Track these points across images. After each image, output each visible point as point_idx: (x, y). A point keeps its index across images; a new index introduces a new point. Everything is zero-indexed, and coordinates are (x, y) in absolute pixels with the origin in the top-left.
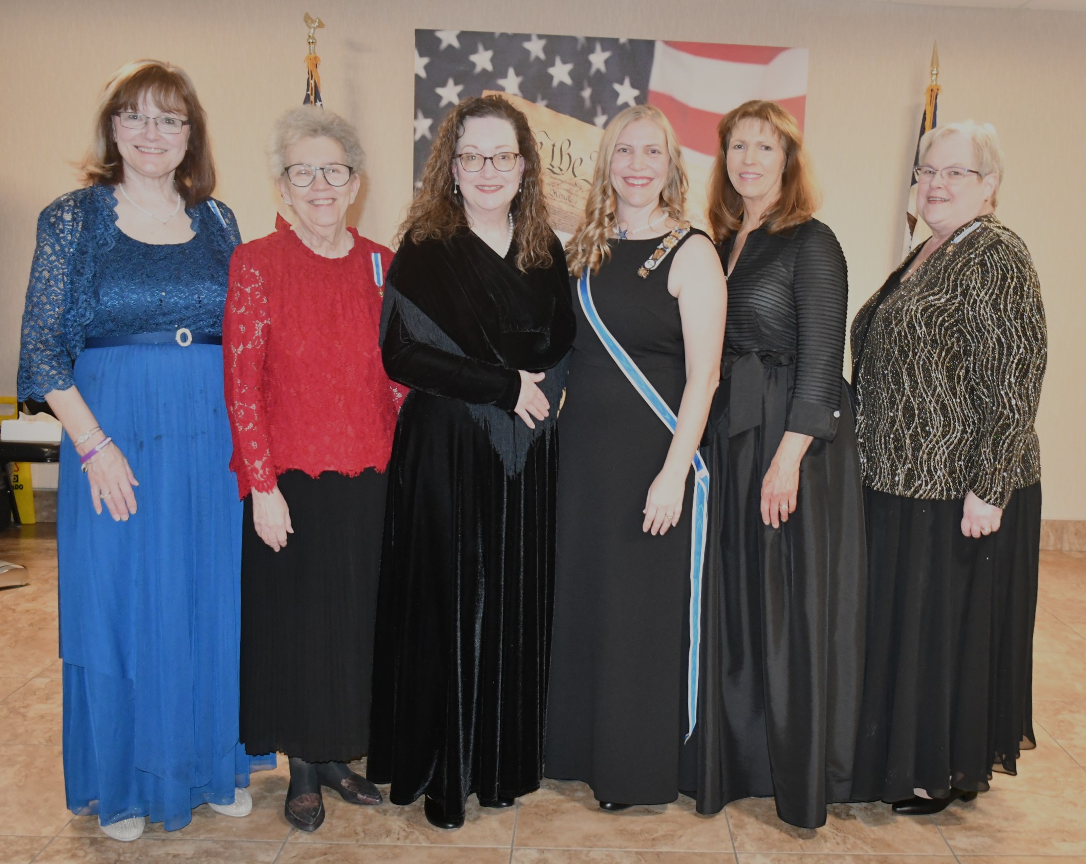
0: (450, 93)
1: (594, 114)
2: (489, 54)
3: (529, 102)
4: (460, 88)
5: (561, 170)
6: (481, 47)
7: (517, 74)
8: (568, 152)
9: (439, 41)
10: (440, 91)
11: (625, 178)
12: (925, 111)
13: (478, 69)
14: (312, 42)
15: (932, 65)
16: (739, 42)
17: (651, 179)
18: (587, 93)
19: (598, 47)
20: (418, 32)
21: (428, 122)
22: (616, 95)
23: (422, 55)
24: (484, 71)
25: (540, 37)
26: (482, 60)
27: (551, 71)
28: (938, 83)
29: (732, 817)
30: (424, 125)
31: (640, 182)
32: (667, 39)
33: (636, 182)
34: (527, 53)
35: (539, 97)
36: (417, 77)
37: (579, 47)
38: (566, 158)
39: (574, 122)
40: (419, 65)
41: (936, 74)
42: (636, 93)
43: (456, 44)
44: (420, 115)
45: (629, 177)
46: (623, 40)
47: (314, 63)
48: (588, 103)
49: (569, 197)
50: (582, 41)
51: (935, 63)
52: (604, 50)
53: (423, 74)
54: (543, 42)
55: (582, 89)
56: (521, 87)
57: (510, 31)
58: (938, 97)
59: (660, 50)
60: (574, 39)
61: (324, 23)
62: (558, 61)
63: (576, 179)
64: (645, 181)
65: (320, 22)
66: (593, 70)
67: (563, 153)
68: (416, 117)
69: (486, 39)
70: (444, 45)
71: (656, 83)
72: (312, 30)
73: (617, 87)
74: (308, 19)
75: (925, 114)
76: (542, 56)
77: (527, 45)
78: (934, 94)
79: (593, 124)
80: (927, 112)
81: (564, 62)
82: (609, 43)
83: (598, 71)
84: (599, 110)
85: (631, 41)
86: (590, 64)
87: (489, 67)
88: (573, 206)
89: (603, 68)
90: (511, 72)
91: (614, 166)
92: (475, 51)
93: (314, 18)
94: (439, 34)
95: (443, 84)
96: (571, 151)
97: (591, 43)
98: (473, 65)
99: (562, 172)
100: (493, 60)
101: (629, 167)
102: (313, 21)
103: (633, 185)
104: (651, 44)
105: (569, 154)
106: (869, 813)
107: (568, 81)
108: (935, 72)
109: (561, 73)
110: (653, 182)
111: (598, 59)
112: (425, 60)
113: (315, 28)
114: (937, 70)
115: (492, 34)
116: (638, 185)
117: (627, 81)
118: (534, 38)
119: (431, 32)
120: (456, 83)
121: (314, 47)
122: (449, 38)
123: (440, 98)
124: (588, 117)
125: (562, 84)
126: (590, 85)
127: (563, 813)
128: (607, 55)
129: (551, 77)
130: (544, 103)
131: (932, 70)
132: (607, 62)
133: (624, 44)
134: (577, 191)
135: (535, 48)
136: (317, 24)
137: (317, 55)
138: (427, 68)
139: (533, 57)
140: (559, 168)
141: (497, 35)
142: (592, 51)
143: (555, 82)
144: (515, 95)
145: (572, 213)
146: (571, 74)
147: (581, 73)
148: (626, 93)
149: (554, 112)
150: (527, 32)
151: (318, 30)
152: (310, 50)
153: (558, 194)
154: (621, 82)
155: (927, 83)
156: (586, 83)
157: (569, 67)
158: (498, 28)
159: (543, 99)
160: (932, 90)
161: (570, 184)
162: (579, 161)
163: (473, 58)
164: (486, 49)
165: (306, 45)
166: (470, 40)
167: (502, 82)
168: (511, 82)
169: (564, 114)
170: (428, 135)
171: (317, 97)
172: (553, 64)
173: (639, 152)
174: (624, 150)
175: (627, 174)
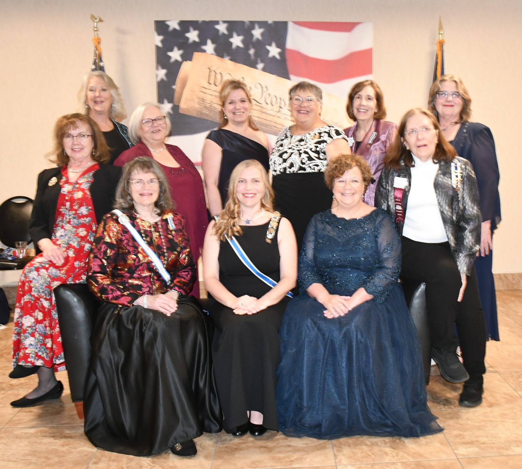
0: (175, 55)
1: (257, 63)
2: (197, 32)
3: (220, 58)
4: (181, 52)
6: (191, 29)
7: (213, 43)
9: (168, 26)
10: (170, 54)
11: (243, 194)
13: (191, 41)
14: (96, 30)
17: (255, 194)
18: (252, 52)
19: (257, 26)
20: (156, 22)
21: (164, 71)
22: (268, 52)
23: (159, 34)
24: (194, 42)
25: (225, 22)
26: (193, 36)
27: (231, 40)
28: (443, 39)
30: (162, 73)
31: (250, 195)
32: (294, 20)
33: (248, 196)
34: (218, 31)
35: (225, 55)
36: (157, 47)
37: (246, 26)
39: (245, 67)
40: (158, 40)
41: (442, 34)
42: (279, 50)
43: (178, 28)
44: (160, 68)
46: (270, 22)
47: (98, 42)
48: (253, 57)
50: (248, 23)
52: (260, 27)
53: (160, 45)
54: (225, 25)
55: (249, 49)
56: (216, 50)
57: (207, 19)
58: (444, 47)
59: (291, 26)
60: (243, 23)
61: (102, 19)
62: (235, 35)
64: (252, 195)
65: (100, 19)
66: (255, 39)
68: (157, 69)
69: (195, 24)
70: (171, 29)
71: (289, 45)
72: (96, 24)
73: (268, 47)
74: (93, 18)
76: (226, 32)
77: (217, 27)
79: (256, 68)
80: (438, 54)
81: (239, 35)
82: (262, 24)
83: (258, 39)
84: (259, 60)
85: (275, 23)
86: (252, 35)
87: (197, 40)
89: (259, 37)
90: (209, 42)
92: (188, 31)
93: (96, 16)
94: (168, 23)
95: (171, 50)
97: (252, 24)
98: (188, 39)
100: (199, 36)
101: (244, 189)
102: (96, 19)
103: (247, 197)
104: (285, 23)
107: (241, 45)
109: (237, 41)
110: (257, 195)
111: (257, 33)
112: (161, 38)
113: (97, 22)
115: (198, 21)
116: (250, 197)
117: (274, 44)
118: (221, 23)
119: (163, 22)
120: (179, 49)
121: (97, 33)
122: (174, 25)
123: (170, 57)
124: (253, 65)
125: (238, 47)
126: (254, 47)
128: (261, 30)
129: (231, 44)
130: (229, 58)
131: (440, 32)
132: (262, 34)
133: (271, 24)
135: (222, 28)
136: (98, 20)
137: (99, 37)
138: (162, 41)
139: (221, 33)
141: (200, 22)
142: (253, 28)
143: (234, 46)
144: (212, 54)
146: (243, 42)
147: (248, 41)
148: (274, 51)
149: (234, 63)
150: (216, 19)
151: (100, 23)
152: (95, 34)
154: (270, 45)
155: (437, 38)
156: (251, 46)
157: (241, 38)
158: (200, 17)
159: (228, 55)
160: (440, 42)
163: (188, 35)
164: (195, 29)
165: (93, 32)
166: (186, 25)
167: (204, 47)
168: (210, 47)
169: (240, 63)
170: (165, 78)
171: (101, 60)
172: (231, 36)
173: (249, 181)
174: (242, 181)
175: (244, 192)
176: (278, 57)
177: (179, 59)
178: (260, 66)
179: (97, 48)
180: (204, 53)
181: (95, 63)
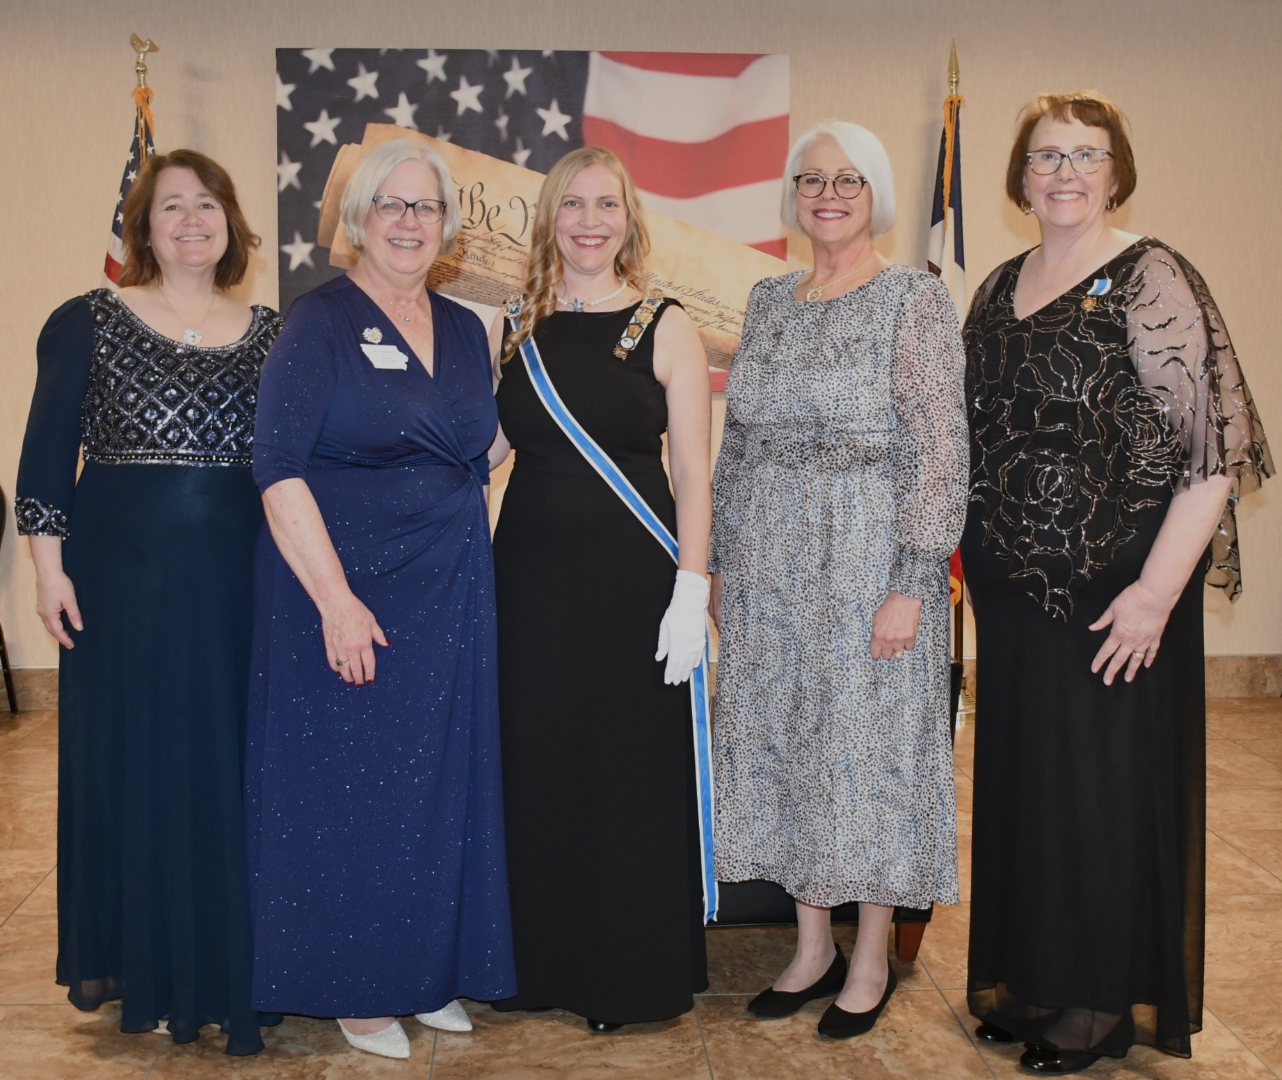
0: (323, 129)
1: (513, 149)
2: (373, 77)
3: (428, 136)
4: (336, 122)
5: (473, 223)
6: (362, 69)
7: (411, 101)
8: (480, 198)
9: (308, 62)
10: (310, 126)
11: (574, 238)
12: (944, 130)
13: (360, 96)
14: (141, 70)
15: (950, 70)
16: (699, 50)
17: (606, 238)
18: (502, 122)
19: (515, 63)
20: (279, 52)
21: (295, 168)
22: (542, 123)
23: (285, 81)
24: (367, 98)
25: (439, 52)
26: (365, 84)
27: (455, 95)
28: (960, 94)
29: (717, 1068)
30: (291, 171)
31: (593, 242)
32: (604, 50)
33: (588, 242)
34: (424, 73)
35: (440, 129)
36: (280, 109)
37: (490, 63)
38: (478, 207)
39: (488, 160)
40: (282, 94)
41: (956, 82)
42: (566, 119)
43: (329, 65)
44: (285, 159)
45: (579, 236)
46: (547, 53)
47: (145, 98)
48: (504, 135)
49: (484, 257)
50: (493, 56)
51: (954, 68)
52: (523, 66)
53: (287, 105)
54: (442, 60)
55: (496, 117)
56: (417, 117)
57: (400, 46)
58: (960, 111)
59: (595, 61)
60: (483, 54)
61: (156, 44)
62: (464, 83)
63: (493, 233)
64: (599, 241)
65: (152, 44)
66: (510, 91)
67: (474, 201)
68: (280, 161)
69: (369, 58)
70: (314, 67)
71: (593, 106)
72: (142, 56)
73: (542, 113)
74: (136, 42)
75: (944, 133)
76: (443, 77)
77: (423, 64)
78: (954, 108)
79: (512, 161)
80: (946, 131)
81: (472, 83)
82: (529, 57)
83: (516, 93)
84: (519, 144)
85: (559, 54)
86: (505, 85)
87: (374, 93)
88: (489, 269)
89: (522, 89)
90: (403, 98)
91: (560, 223)
92: (355, 74)
93: (143, 40)
94: (307, 54)
95: (315, 118)
96: (484, 197)
97: (506, 58)
98: (353, 91)
99: (474, 225)
100: (378, 84)
101: (579, 223)
102: (143, 45)
103: (584, 246)
104: (583, 57)
105: (481, 201)
106: (900, 1055)
107: (477, 107)
108: (954, 80)
109: (467, 97)
110: (609, 241)
111: (516, 78)
112: (290, 88)
113: (145, 53)
114: (957, 77)
115: (377, 51)
116: (590, 246)
117: (555, 106)
118: (431, 54)
119: (297, 52)
120: (331, 116)
121: (144, 77)
122: (320, 58)
123: (310, 135)
124: (504, 153)
125: (469, 111)
126: (506, 112)
127: (492, 1072)
128: (526, 72)
129: (455, 104)
130: (447, 137)
131: (952, 77)
132: (527, 81)
133: (549, 58)
134: (493, 249)
135: (434, 67)
136: (148, 47)
137: (149, 87)
138: (292, 97)
139: (430, 77)
140: (469, 220)
141: (383, 52)
142: (508, 68)
143: (461, 110)
144: (408, 128)
145: (489, 278)
146: (481, 98)
147: (494, 96)
148: (554, 121)
149: (460, 148)
150: (422, 47)
151: (150, 54)
152: (139, 80)
153: (469, 253)
154: (547, 107)
155: (946, 93)
156: (500, 110)
157: (478, 89)
158: (384, 42)
159: (445, 132)
160: (951, 103)
161: (484, 240)
162: (495, 210)
163: (353, 82)
164: (369, 70)
165: (135, 75)
166: (348, 60)
167: (391, 112)
168: (403, 111)
169: (474, 150)
170: (296, 184)
171: (149, 141)
172: (456, 87)
173: (591, 205)
174: (572, 203)
175: (578, 231)
176: (564, 135)
177: (332, 139)
178: (522, 155)
179: (141, 113)
180: (391, 126)
181: (135, 147)
